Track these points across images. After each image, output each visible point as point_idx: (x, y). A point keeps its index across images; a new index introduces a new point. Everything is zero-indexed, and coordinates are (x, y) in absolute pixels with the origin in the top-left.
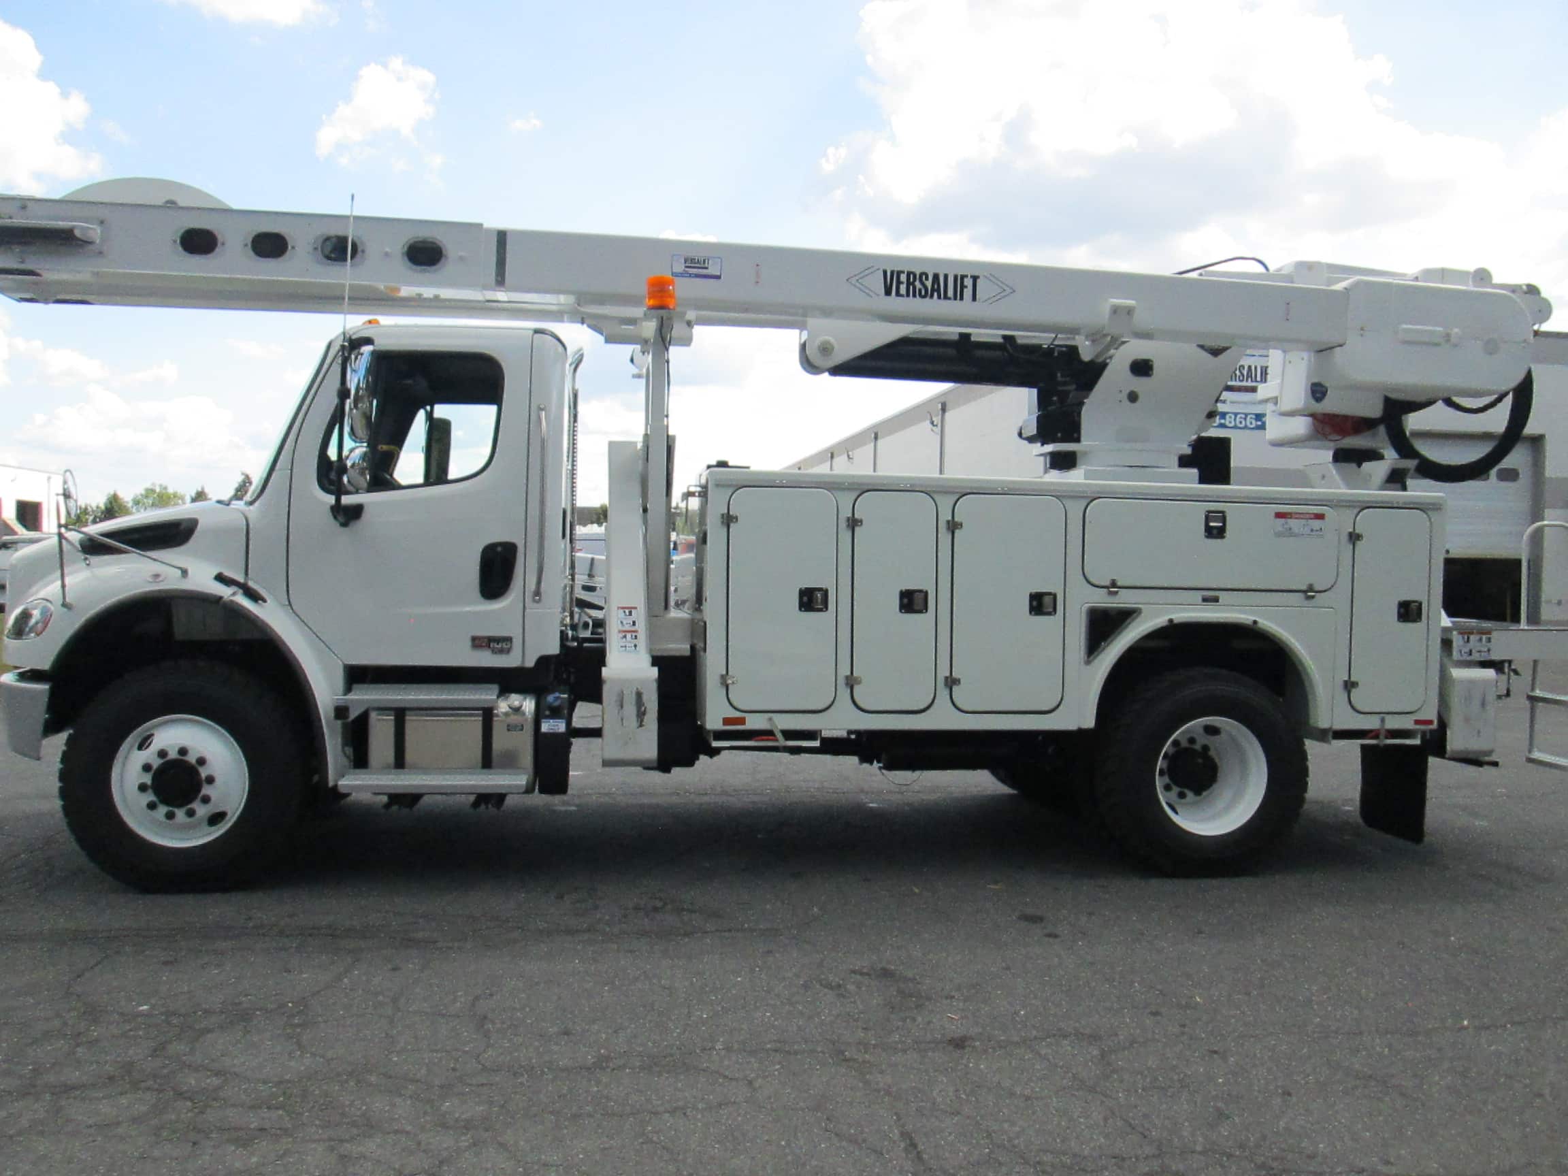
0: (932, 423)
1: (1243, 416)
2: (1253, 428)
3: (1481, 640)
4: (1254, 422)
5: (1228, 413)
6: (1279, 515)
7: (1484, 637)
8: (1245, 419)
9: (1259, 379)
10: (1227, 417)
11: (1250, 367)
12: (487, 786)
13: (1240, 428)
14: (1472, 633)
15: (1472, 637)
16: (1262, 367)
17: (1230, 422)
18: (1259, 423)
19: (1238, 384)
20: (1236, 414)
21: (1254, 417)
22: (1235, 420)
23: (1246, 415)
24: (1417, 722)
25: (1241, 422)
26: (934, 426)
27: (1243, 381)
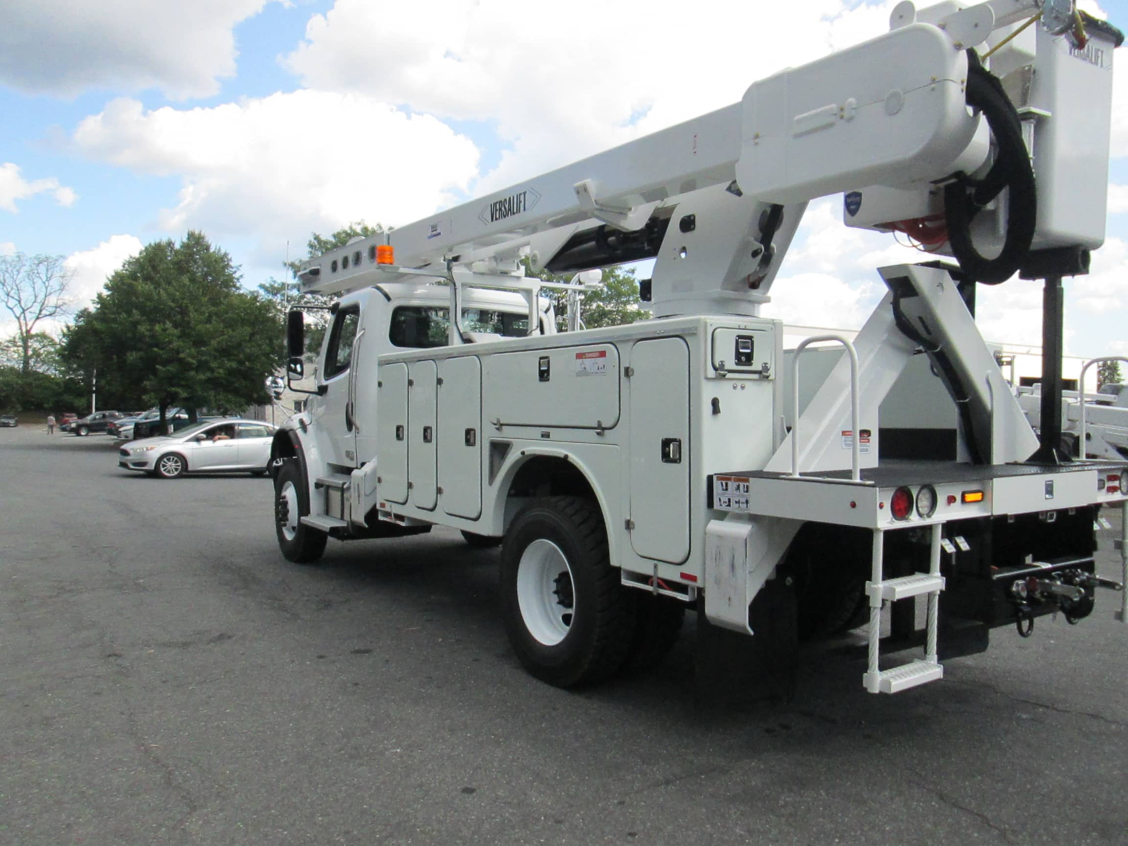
3: (738, 488)
6: (580, 356)
7: (741, 484)
12: (323, 527)
14: (729, 479)
15: (730, 483)
24: (683, 576)
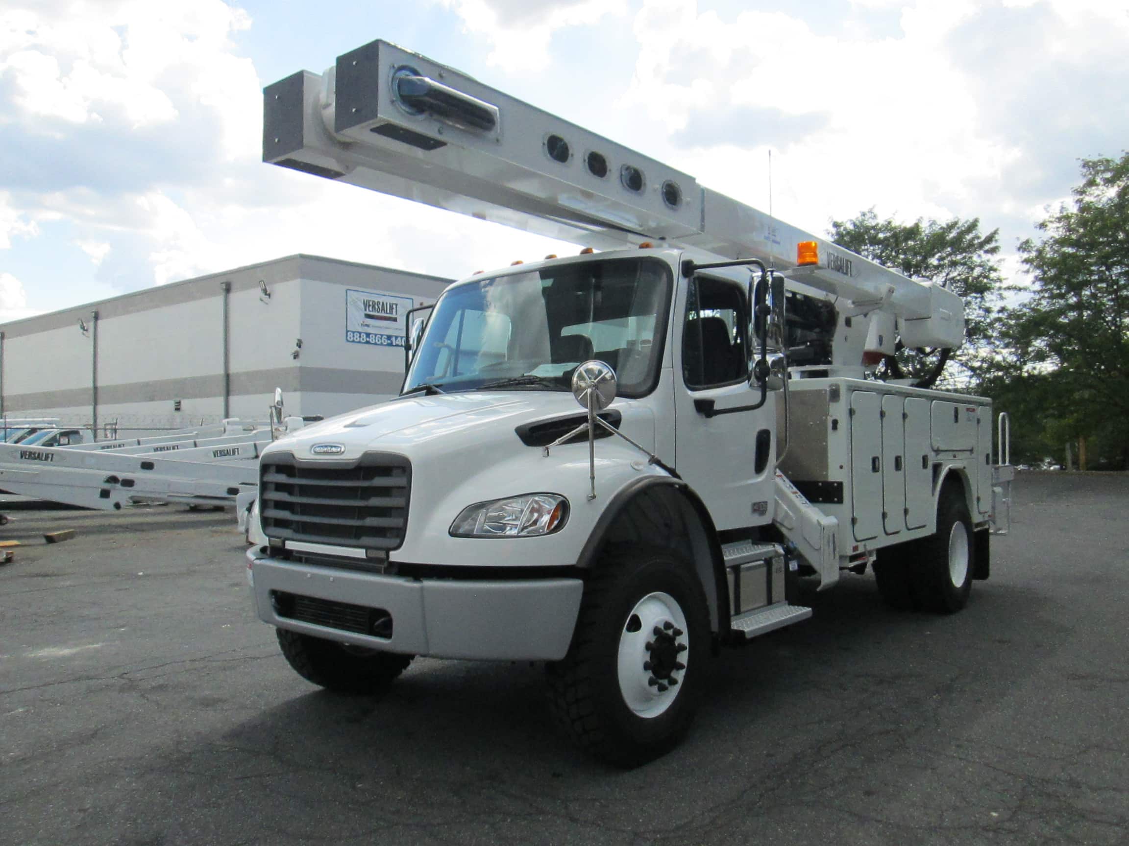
0: (83, 328)
1: (380, 336)
2: (385, 345)
4: (386, 341)
5: (371, 334)
8: (381, 339)
9: (388, 312)
10: (371, 336)
11: (383, 303)
13: (379, 345)
16: (390, 304)
17: (372, 340)
18: (389, 342)
19: (376, 314)
20: (376, 335)
21: (386, 337)
22: (375, 339)
23: (382, 335)
25: (379, 341)
26: (84, 330)
27: (379, 312)
